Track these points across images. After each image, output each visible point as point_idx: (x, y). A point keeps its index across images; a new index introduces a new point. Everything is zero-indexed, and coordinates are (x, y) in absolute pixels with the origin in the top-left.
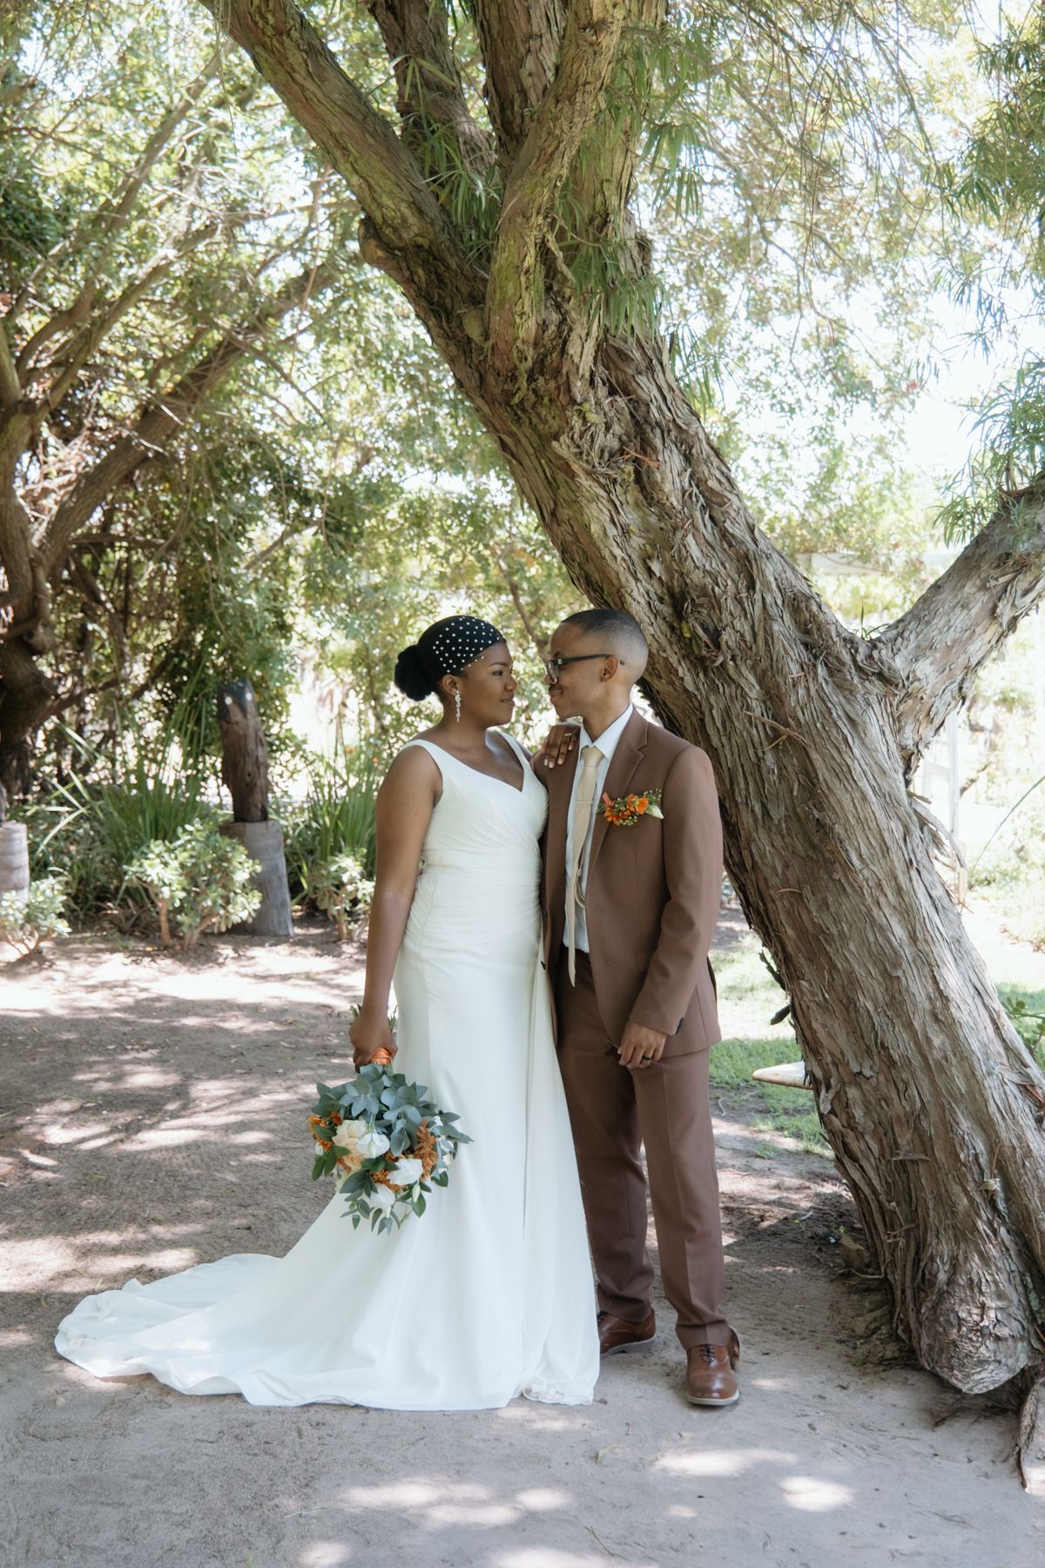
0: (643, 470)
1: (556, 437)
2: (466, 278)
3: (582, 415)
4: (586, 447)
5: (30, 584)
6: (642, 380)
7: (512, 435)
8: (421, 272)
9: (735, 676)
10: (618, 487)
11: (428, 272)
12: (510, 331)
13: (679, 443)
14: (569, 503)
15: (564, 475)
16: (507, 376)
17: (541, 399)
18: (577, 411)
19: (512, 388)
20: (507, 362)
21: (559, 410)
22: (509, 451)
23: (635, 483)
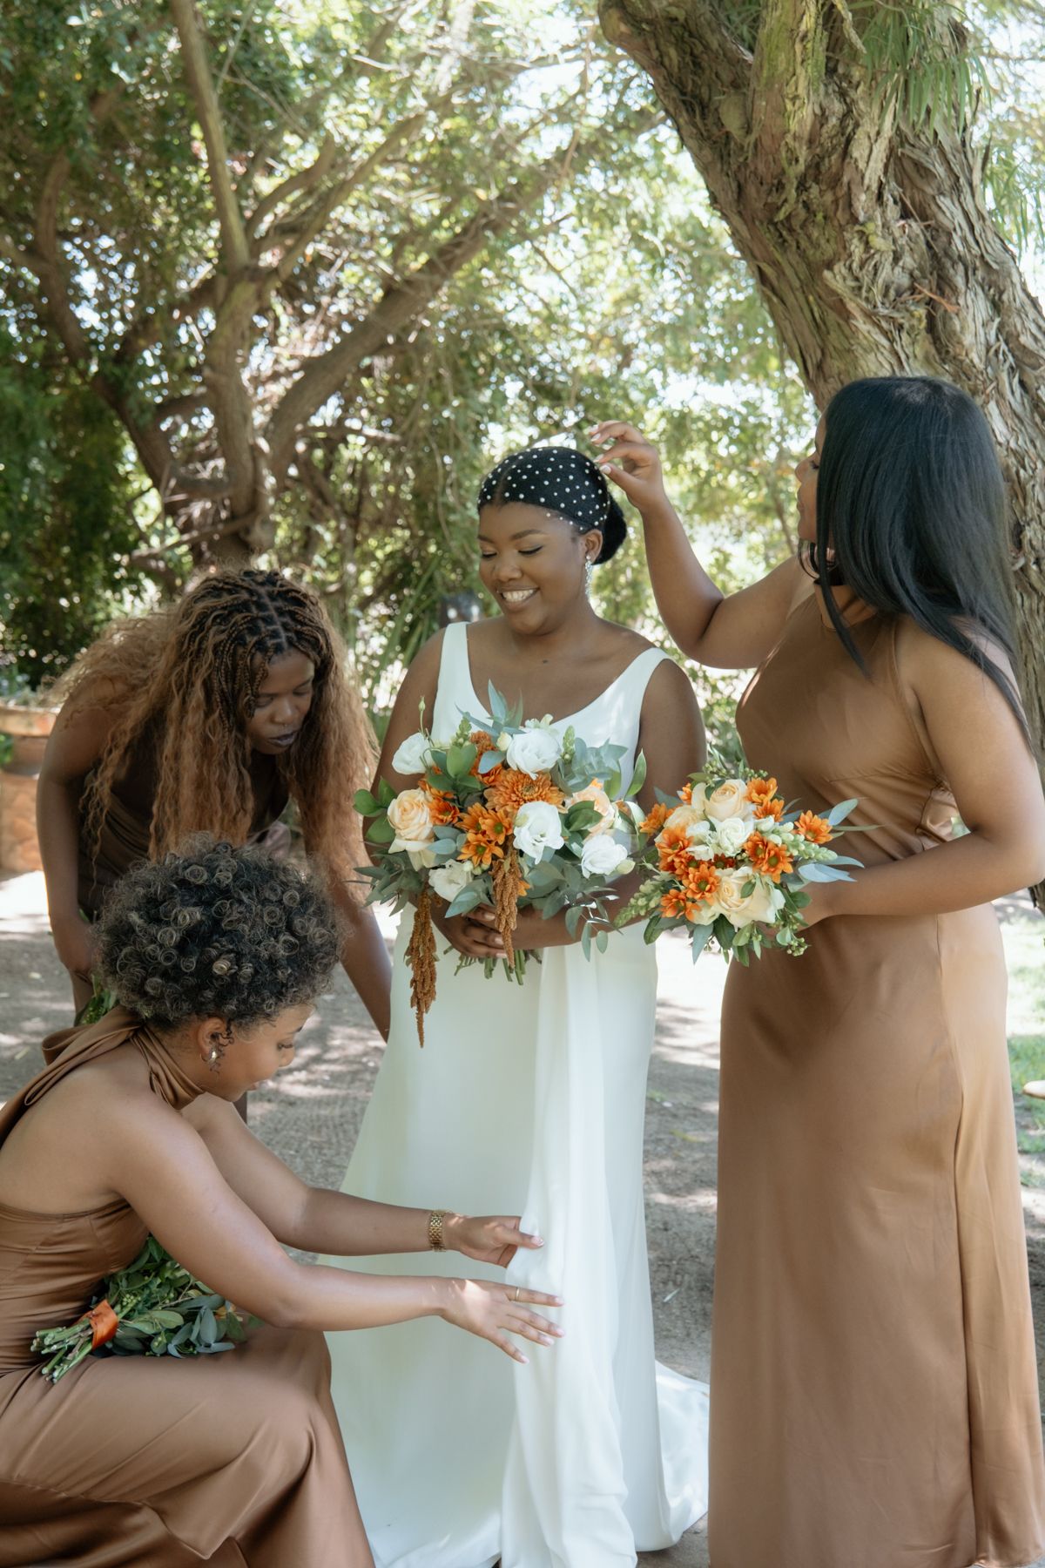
0: (938, 315)
1: (829, 266)
2: (730, 62)
3: (864, 238)
4: (866, 280)
5: (250, 475)
6: (942, 201)
7: (775, 264)
8: (673, 52)
9: (1038, 585)
10: (904, 335)
11: (681, 52)
12: (779, 121)
13: (986, 285)
14: (840, 352)
15: (836, 315)
16: (772, 184)
17: (814, 215)
18: (856, 233)
19: (778, 200)
20: (773, 165)
21: (836, 231)
22: (769, 285)
23: (927, 332)
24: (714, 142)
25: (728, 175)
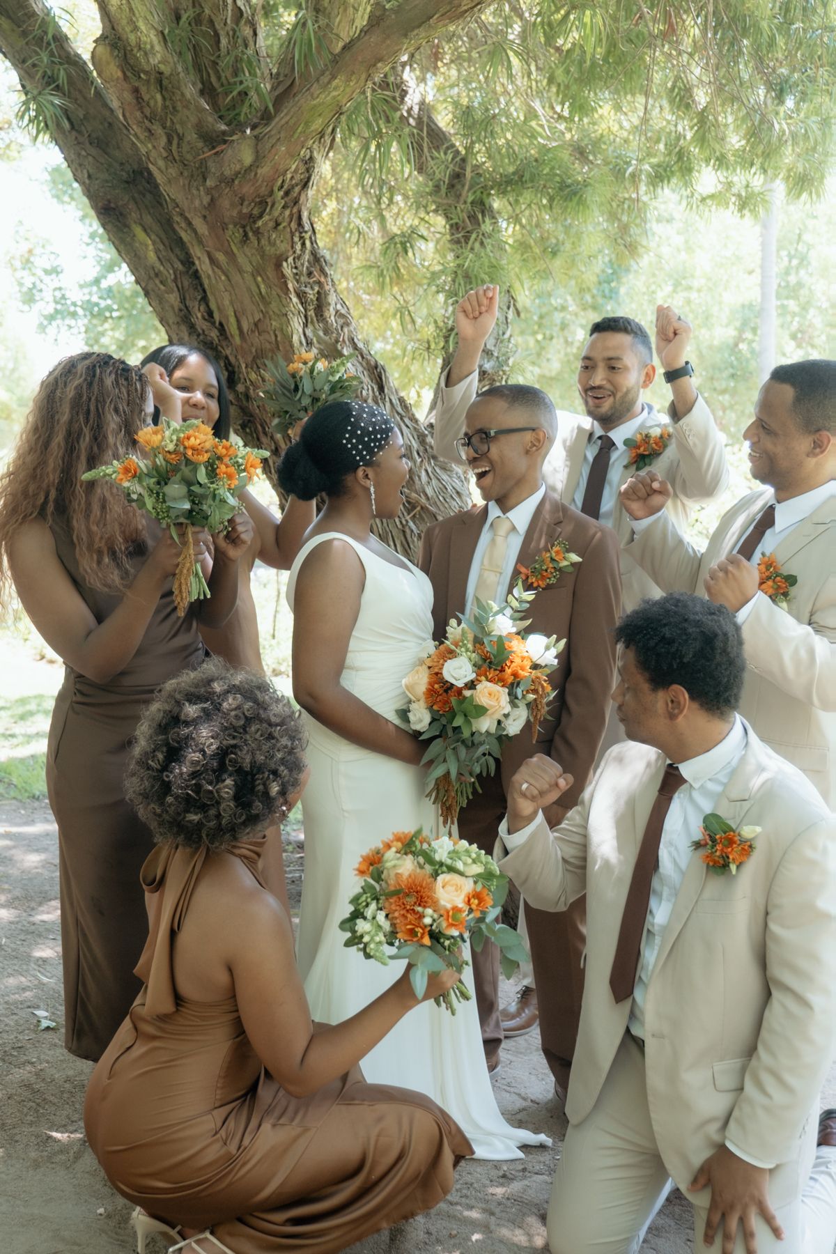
1: (284, 259)
3: (302, 241)
4: (300, 269)
7: (231, 255)
8: (159, 97)
10: (307, 305)
11: (164, 98)
14: (278, 316)
15: (279, 291)
16: (253, 201)
17: (277, 224)
18: (301, 238)
19: (256, 212)
20: (263, 189)
21: (288, 236)
22: (219, 267)
23: (315, 302)
24: (185, 165)
25: (198, 190)
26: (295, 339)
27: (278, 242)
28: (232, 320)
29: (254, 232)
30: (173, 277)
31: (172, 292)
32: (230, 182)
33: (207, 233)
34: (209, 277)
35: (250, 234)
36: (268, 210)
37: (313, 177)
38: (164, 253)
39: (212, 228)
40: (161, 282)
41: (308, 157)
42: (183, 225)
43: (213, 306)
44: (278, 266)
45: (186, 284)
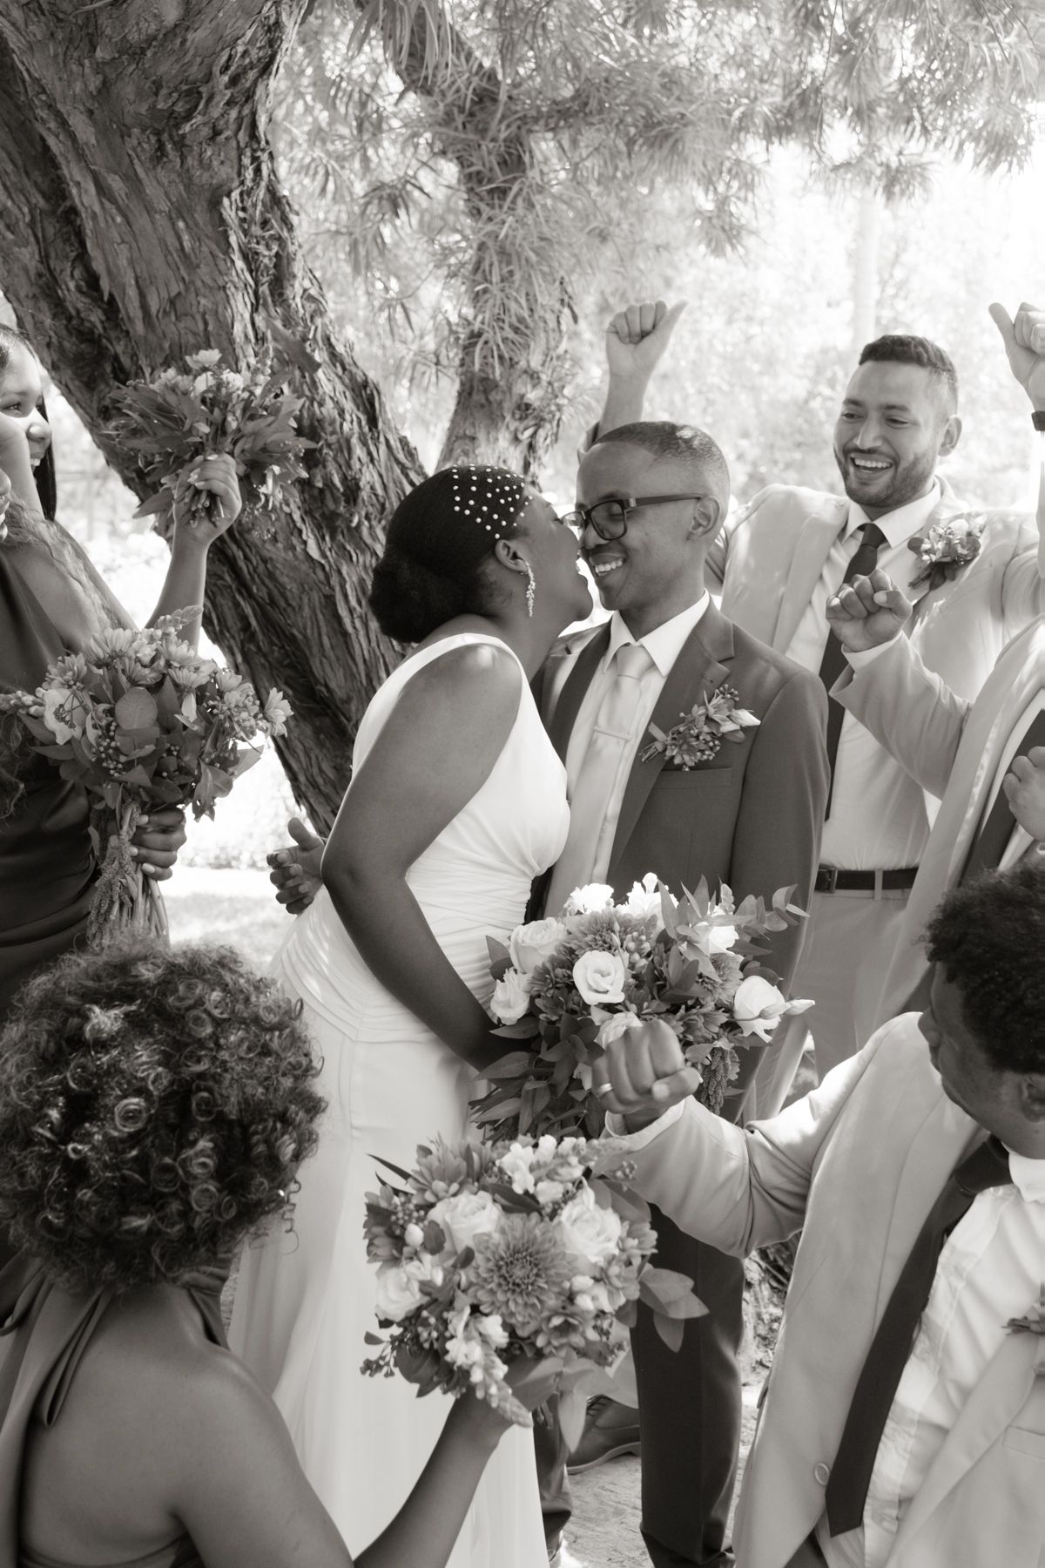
3: (257, 165)
14: (211, 289)
15: (214, 247)
16: (176, 89)
17: (216, 133)
18: (255, 159)
19: (180, 108)
20: (195, 68)
21: (234, 154)
22: (113, 201)
23: (272, 271)
24: (60, 20)
25: (82, 65)
26: (238, 330)
27: (215, 163)
28: (132, 292)
29: (175, 143)
30: (28, 219)
31: (26, 244)
32: (136, 53)
33: (93, 141)
34: (94, 216)
35: (169, 146)
36: (201, 106)
37: (278, 57)
38: (14, 179)
39: (103, 132)
40: (8, 227)
41: (272, 20)
42: (52, 125)
43: (98, 266)
44: (215, 204)
45: (50, 231)
